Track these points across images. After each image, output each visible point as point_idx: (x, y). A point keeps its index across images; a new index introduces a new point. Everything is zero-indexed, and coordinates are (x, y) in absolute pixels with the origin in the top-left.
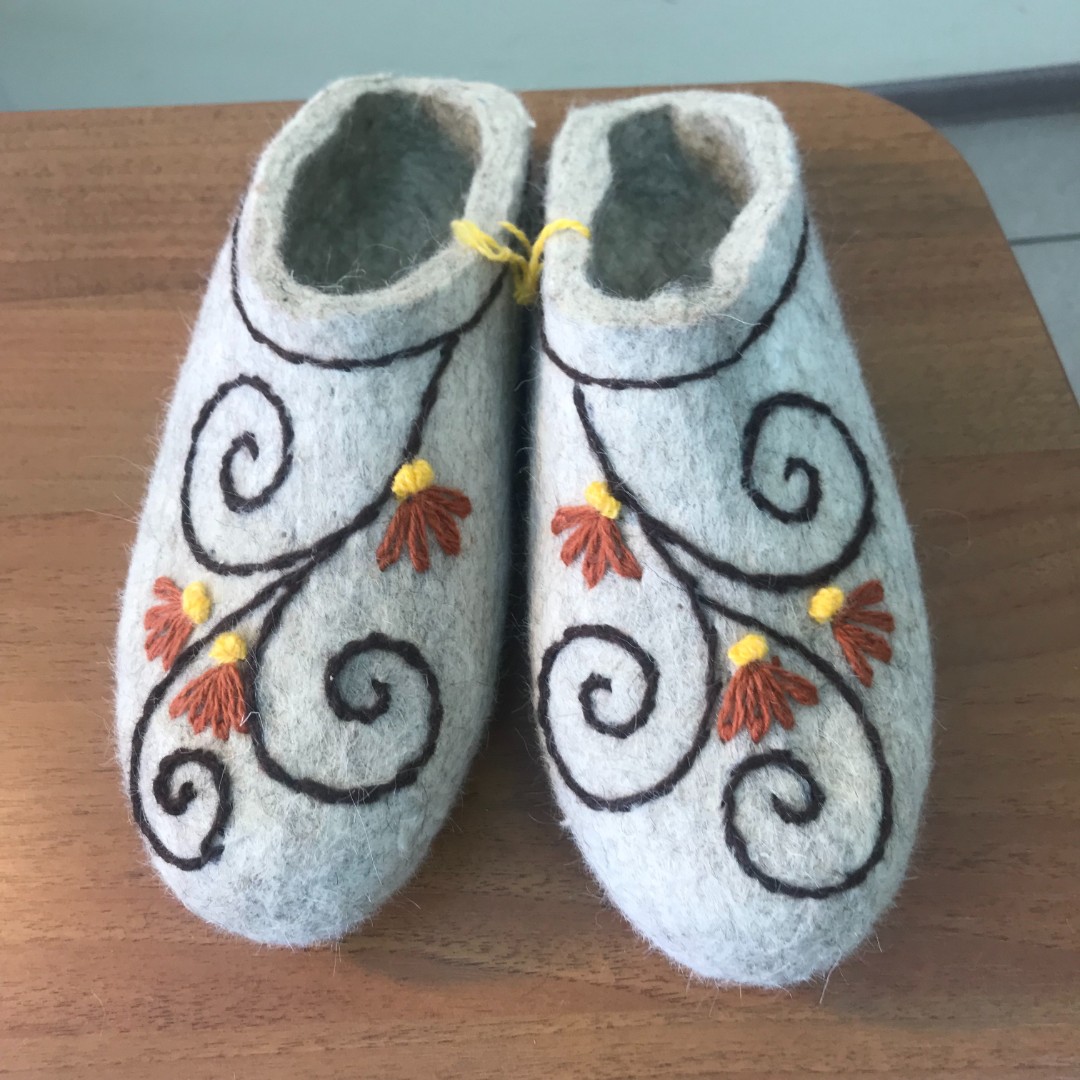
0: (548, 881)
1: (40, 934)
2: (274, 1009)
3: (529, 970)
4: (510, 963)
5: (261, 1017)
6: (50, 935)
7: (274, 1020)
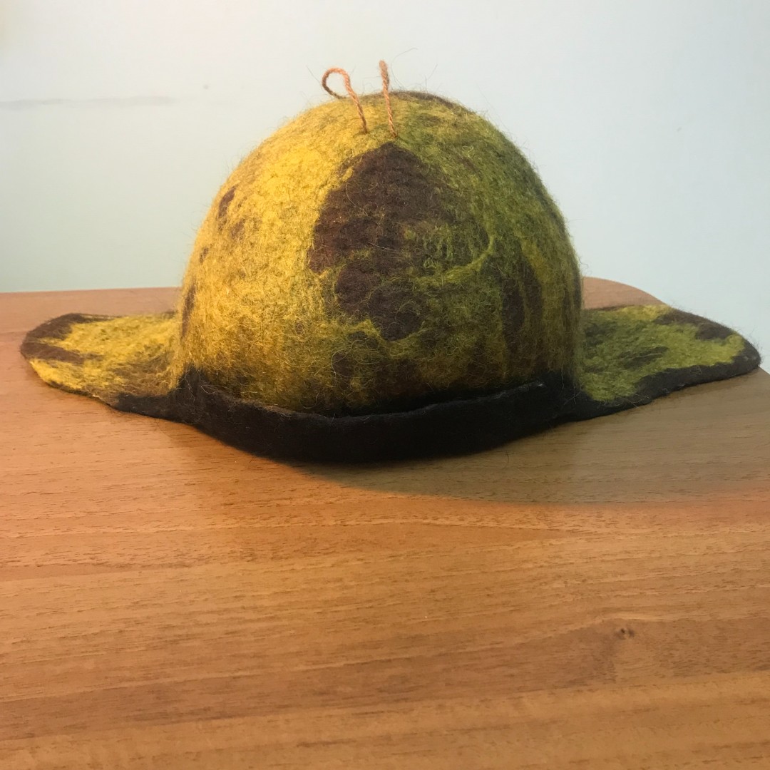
0: (494, 494)
1: (164, 529)
2: (327, 549)
3: (492, 526)
4: (479, 524)
5: (319, 553)
6: (169, 529)
7: (327, 554)
